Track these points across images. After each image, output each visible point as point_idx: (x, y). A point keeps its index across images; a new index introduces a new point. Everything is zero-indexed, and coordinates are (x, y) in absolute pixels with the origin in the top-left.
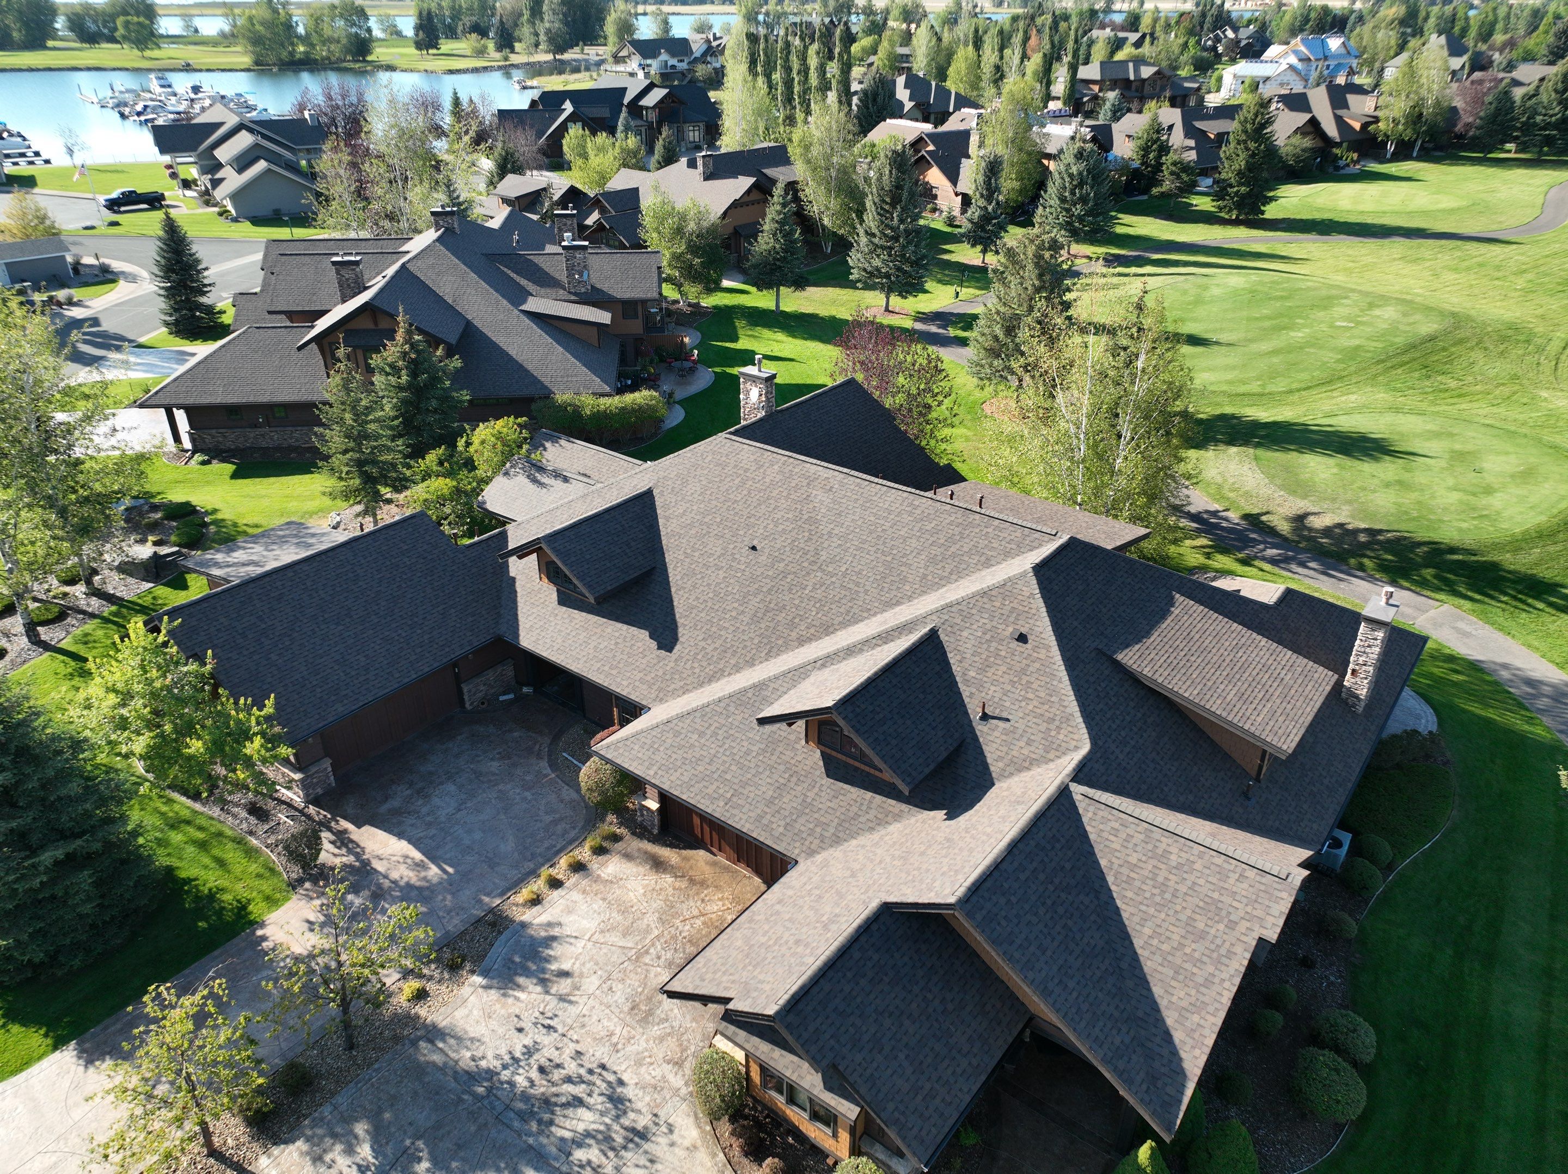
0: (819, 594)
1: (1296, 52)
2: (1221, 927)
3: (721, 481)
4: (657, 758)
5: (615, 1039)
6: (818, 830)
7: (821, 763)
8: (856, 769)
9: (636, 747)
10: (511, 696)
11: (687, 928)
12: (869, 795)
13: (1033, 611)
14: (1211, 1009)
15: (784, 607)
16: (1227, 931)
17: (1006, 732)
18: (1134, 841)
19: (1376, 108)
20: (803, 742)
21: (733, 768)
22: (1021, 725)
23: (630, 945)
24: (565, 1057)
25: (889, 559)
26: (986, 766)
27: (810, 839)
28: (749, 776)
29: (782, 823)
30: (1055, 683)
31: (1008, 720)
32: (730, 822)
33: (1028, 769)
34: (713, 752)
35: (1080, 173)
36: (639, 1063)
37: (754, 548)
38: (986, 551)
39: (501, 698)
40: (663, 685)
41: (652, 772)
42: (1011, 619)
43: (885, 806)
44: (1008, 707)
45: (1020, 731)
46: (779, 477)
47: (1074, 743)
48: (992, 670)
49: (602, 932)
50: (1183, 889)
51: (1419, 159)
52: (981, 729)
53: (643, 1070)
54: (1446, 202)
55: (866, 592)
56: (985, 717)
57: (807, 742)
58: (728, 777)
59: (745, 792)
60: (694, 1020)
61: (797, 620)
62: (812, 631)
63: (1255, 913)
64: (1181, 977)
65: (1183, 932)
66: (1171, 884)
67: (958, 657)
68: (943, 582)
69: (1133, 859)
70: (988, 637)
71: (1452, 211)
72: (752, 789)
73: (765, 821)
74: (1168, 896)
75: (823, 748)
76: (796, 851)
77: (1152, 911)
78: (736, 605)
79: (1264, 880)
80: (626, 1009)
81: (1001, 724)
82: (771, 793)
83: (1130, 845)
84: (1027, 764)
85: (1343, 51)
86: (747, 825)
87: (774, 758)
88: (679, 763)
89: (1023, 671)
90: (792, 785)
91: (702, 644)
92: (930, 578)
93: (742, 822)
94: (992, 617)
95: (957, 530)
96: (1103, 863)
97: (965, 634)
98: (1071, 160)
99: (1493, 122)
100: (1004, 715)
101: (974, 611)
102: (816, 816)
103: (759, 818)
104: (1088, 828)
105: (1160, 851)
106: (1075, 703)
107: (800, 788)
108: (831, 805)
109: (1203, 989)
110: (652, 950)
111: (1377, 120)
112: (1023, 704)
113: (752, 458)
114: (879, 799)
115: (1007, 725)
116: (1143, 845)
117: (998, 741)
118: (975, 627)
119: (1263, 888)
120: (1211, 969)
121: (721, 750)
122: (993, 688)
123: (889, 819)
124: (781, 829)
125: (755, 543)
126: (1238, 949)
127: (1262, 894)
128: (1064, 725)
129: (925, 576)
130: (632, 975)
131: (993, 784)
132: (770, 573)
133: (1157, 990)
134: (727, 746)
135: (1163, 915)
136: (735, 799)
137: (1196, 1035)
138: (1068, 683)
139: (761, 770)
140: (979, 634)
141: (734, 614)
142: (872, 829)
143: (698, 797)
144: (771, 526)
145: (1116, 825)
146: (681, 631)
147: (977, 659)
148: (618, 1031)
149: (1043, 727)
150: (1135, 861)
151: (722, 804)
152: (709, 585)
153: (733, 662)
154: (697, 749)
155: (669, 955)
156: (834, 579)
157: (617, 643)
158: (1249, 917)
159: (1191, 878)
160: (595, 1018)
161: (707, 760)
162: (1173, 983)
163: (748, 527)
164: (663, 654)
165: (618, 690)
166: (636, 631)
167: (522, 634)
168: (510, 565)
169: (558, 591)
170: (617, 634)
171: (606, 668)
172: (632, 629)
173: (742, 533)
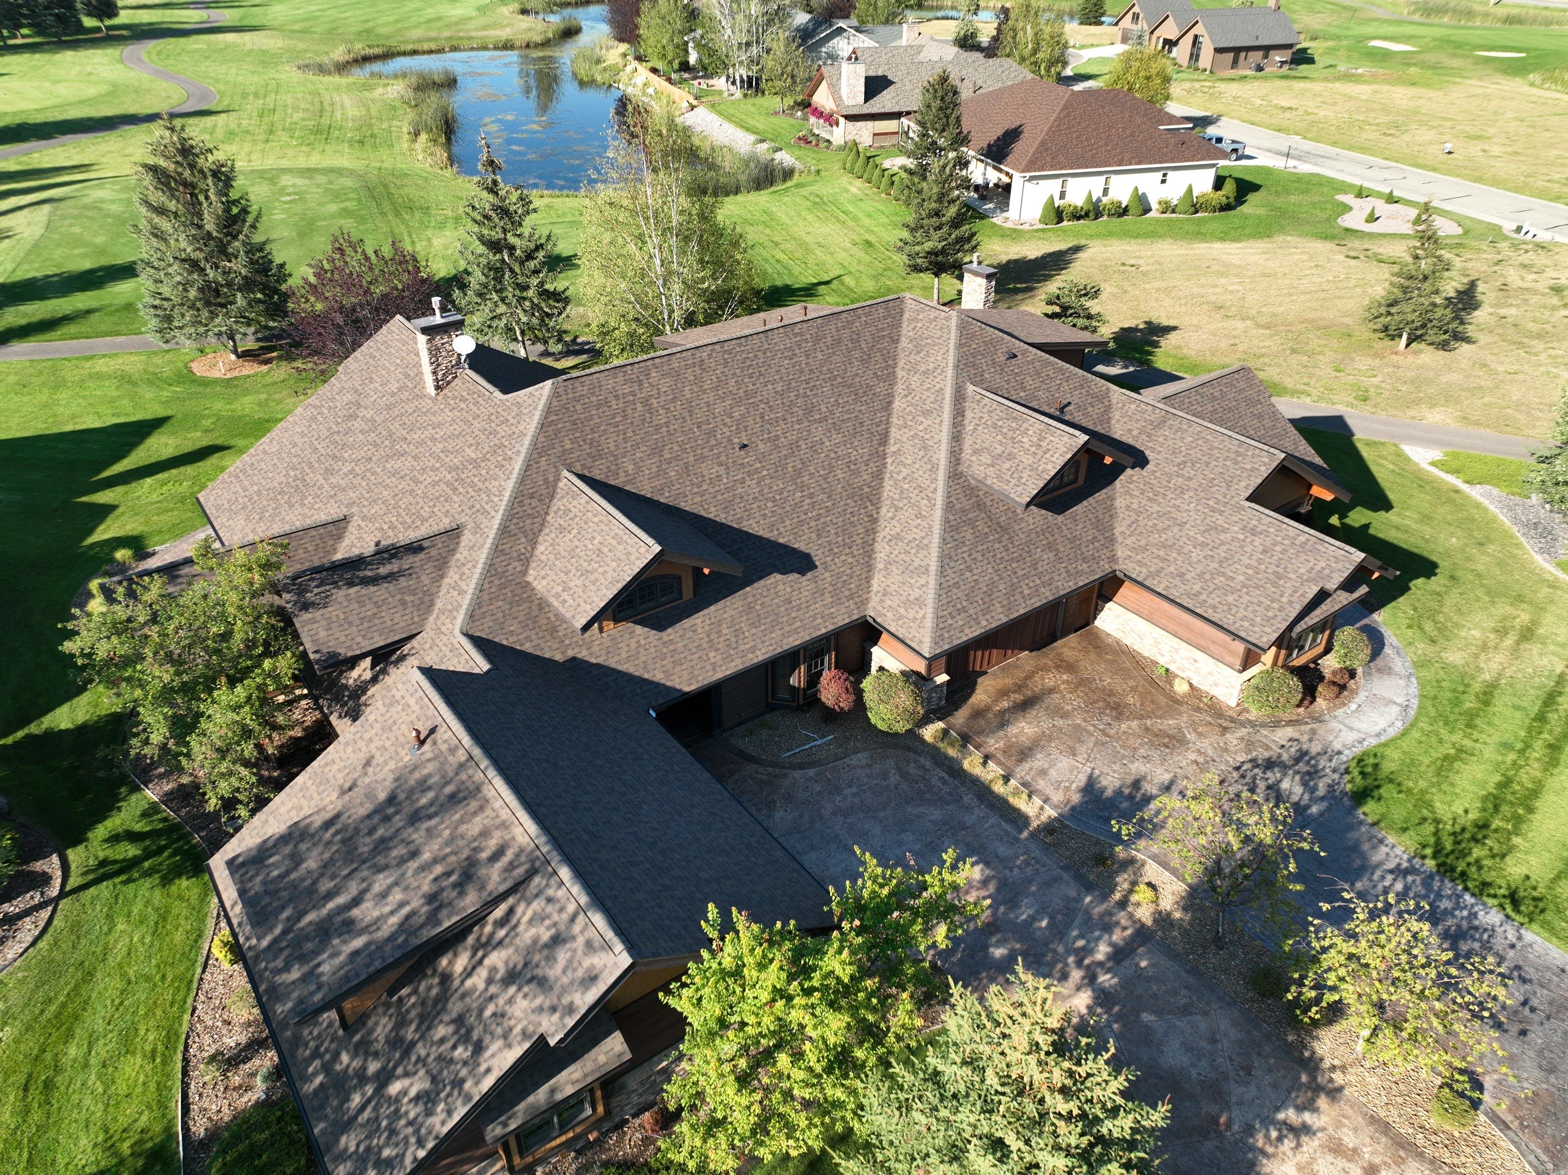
0: (837, 437)
6: (1097, 544)
8: (1061, 496)
12: (1084, 503)
13: (994, 336)
15: (831, 466)
17: (1077, 410)
21: (1014, 566)
22: (1077, 400)
25: (840, 380)
27: (1102, 553)
28: (1028, 559)
29: (1081, 562)
30: (1056, 366)
31: (1070, 403)
34: (991, 570)
37: (743, 446)
42: (992, 349)
43: (1099, 499)
44: (1059, 396)
45: (1082, 404)
48: (1027, 384)
50: (1234, 403)
55: (861, 412)
56: (1061, 411)
59: (1041, 569)
61: (853, 467)
62: (872, 464)
66: (1230, 405)
67: (1005, 391)
70: (998, 368)
72: (1041, 564)
73: (1073, 571)
76: (1108, 566)
78: (799, 494)
81: (1069, 408)
82: (1051, 554)
86: (1071, 584)
87: (1022, 536)
88: (987, 599)
89: (1037, 372)
90: (1051, 538)
91: (823, 540)
93: (1067, 584)
94: (984, 356)
97: (987, 375)
100: (1065, 402)
101: (971, 359)
102: (1085, 539)
103: (1068, 573)
106: (1076, 368)
107: (1057, 535)
108: (1081, 525)
114: (1093, 499)
115: (1073, 406)
117: (1081, 417)
118: (985, 368)
121: (993, 564)
122: (1040, 393)
123: (1110, 503)
124: (1086, 567)
125: (737, 441)
127: (1248, 381)
128: (1089, 384)
129: (876, 375)
132: (784, 452)
134: (991, 559)
136: (1044, 580)
138: (1059, 361)
139: (1027, 549)
140: (993, 370)
141: (808, 501)
142: (1112, 516)
143: (1028, 603)
144: (727, 420)
146: (797, 547)
147: (1012, 384)
151: (1043, 590)
152: (756, 499)
153: (861, 530)
154: (981, 579)
156: (830, 421)
157: (762, 605)
161: (996, 578)
163: (711, 433)
164: (809, 575)
165: (824, 631)
166: (762, 583)
167: (669, 684)
168: (538, 653)
169: (635, 622)
170: (750, 599)
171: (787, 628)
172: (756, 585)
173: (713, 442)
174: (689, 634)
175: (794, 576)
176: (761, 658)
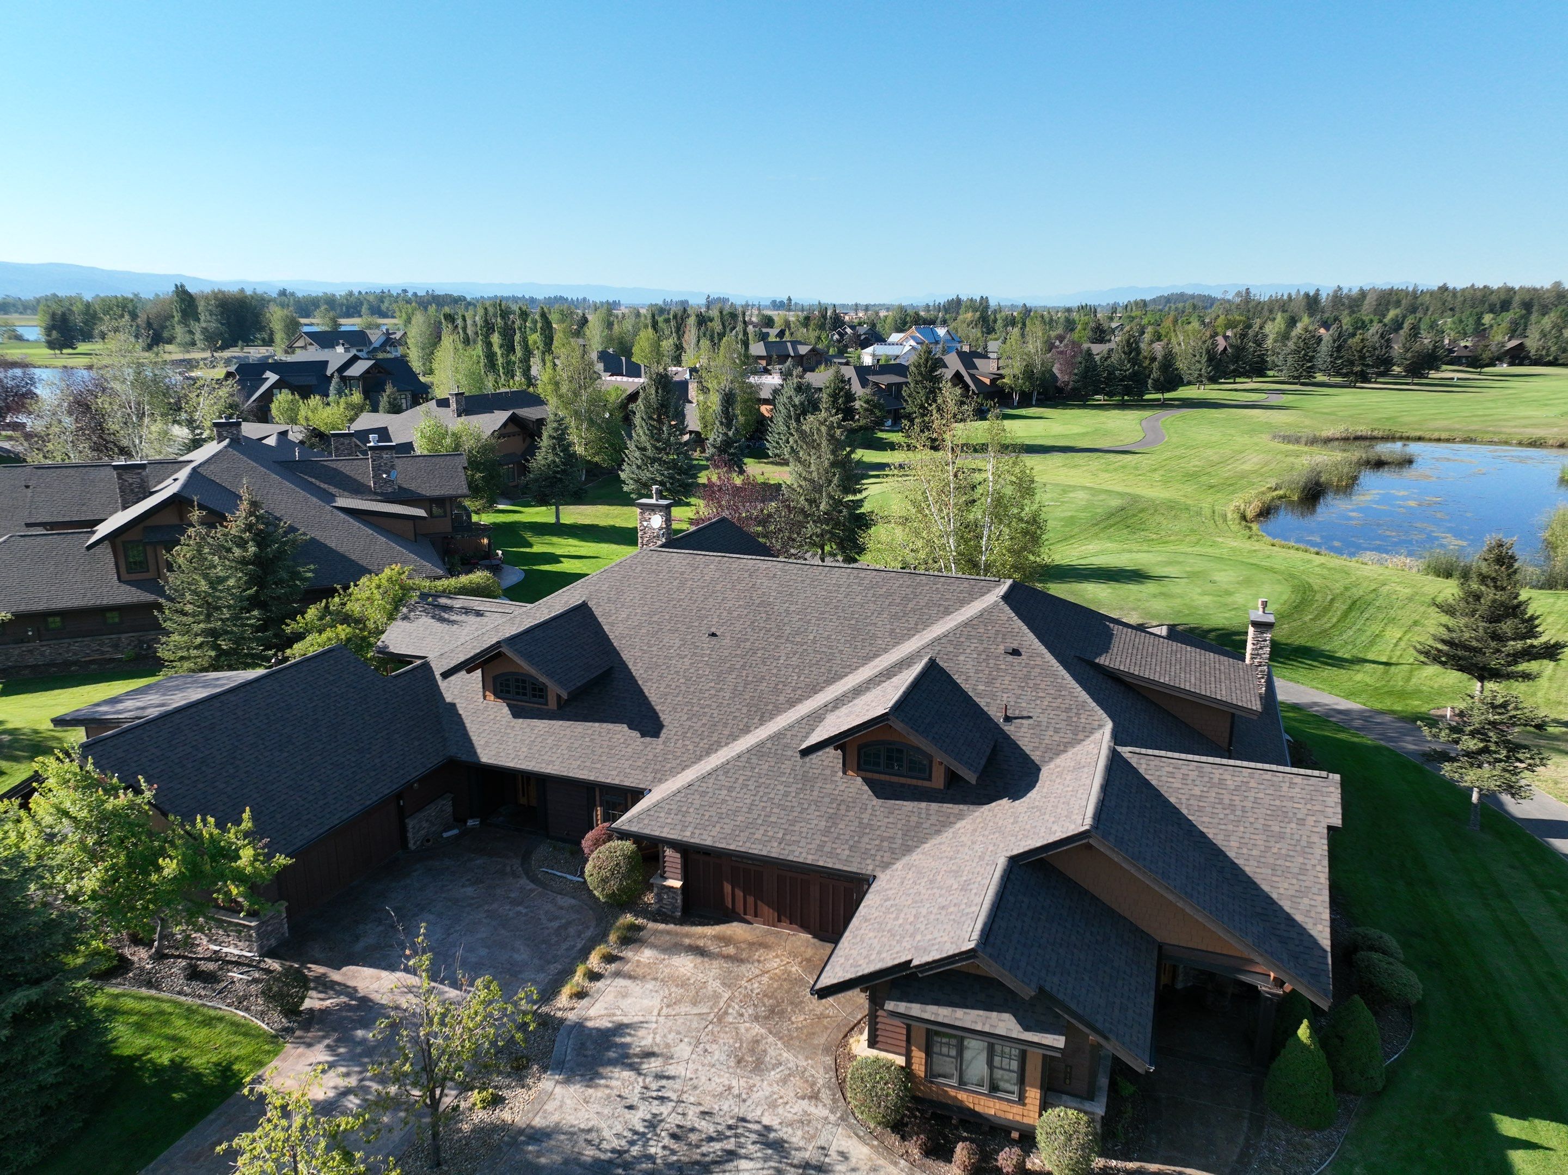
0: (795, 660)
1: (914, 338)
2: (1293, 825)
3: (658, 586)
4: (689, 819)
5: (736, 1091)
6: (885, 844)
7: (866, 788)
8: (903, 785)
9: (662, 815)
10: (455, 832)
11: (756, 985)
12: (923, 805)
13: (1016, 630)
14: (1315, 890)
15: (763, 678)
16: (1299, 827)
17: (1031, 727)
18: (1191, 778)
19: (998, 369)
20: (840, 774)
21: (775, 810)
22: (1043, 719)
23: (705, 1010)
24: (692, 1119)
25: (853, 622)
26: (1026, 757)
27: (881, 853)
28: (795, 814)
29: (846, 847)
30: (1059, 681)
31: (1030, 717)
32: (790, 858)
33: (1065, 751)
34: (748, 801)
35: (802, 403)
36: (773, 1105)
37: (714, 635)
38: (941, 602)
39: (445, 835)
40: (658, 767)
41: (688, 834)
42: (999, 640)
43: (943, 809)
44: (1024, 707)
45: (1045, 724)
46: (717, 575)
47: (1097, 723)
48: (999, 681)
49: (668, 1006)
50: (1249, 804)
51: (1037, 406)
52: (1009, 728)
53: (780, 1110)
54: (1076, 429)
55: (841, 652)
56: (1008, 719)
57: (844, 773)
58: (773, 819)
59: (797, 828)
60: (807, 1058)
61: (780, 686)
62: (799, 692)
63: (1315, 808)
64: (1279, 873)
65: (1265, 837)
66: (1237, 803)
67: (963, 677)
68: (912, 632)
69: (1197, 791)
70: (983, 657)
71: (1085, 434)
72: (803, 824)
73: (827, 849)
74: (1238, 813)
75: (863, 773)
76: (870, 867)
77: (1230, 827)
78: (712, 684)
79: (1310, 782)
80: (732, 1064)
81: (1024, 721)
82: (824, 823)
83: (1189, 782)
84: (1062, 748)
85: (949, 337)
86: (810, 857)
87: (815, 793)
88: (715, 819)
89: (1027, 677)
90: (843, 812)
91: (689, 723)
92: (898, 631)
93: (804, 855)
94: (981, 642)
95: (909, 591)
96: (1172, 800)
97: (962, 658)
98: (792, 393)
99: (1085, 378)
100: (1025, 714)
101: (962, 639)
102: (878, 832)
103: (820, 848)
104: (1147, 777)
105: (1216, 780)
106: (1084, 692)
107: (852, 813)
108: (891, 820)
109: (1301, 877)
110: (730, 1011)
111: (1002, 376)
112: (1038, 702)
113: (685, 562)
114: (934, 806)
115: (1030, 721)
116: (1200, 779)
117: (1028, 735)
118: (968, 651)
119: (1312, 788)
120: (1301, 860)
121: (757, 798)
122: (1005, 695)
123: (952, 819)
124: (847, 852)
125: (713, 630)
126: (1315, 838)
127: (1313, 793)
128: (1081, 711)
129: (893, 631)
130: (722, 1035)
131: (1038, 770)
132: (739, 652)
133: (1265, 887)
134: (761, 794)
135: (1242, 829)
136: (788, 837)
137: (1313, 914)
138: (1071, 678)
139: (806, 806)
140: (975, 656)
141: (713, 692)
142: (938, 832)
143: (748, 845)
144: (725, 614)
145: (1171, 769)
146: (662, 717)
147: (980, 675)
148: (734, 1083)
149: (1064, 716)
150: (1199, 793)
151: (776, 844)
152: (677, 672)
153: (726, 732)
154: (730, 803)
155: (750, 1011)
156: (805, 647)
157: (592, 740)
158: (1311, 813)
159: (1252, 794)
160: (703, 1079)
161: (745, 809)
162: (1275, 879)
163: (701, 618)
164: (648, 739)
165: (608, 781)
166: (611, 726)
167: (479, 751)
168: (443, 691)
169: (508, 705)
170: (590, 732)
171: (588, 764)
172: (605, 725)
173: (696, 624)
174: (528, 730)
175: (636, 734)
176: (548, 771)
